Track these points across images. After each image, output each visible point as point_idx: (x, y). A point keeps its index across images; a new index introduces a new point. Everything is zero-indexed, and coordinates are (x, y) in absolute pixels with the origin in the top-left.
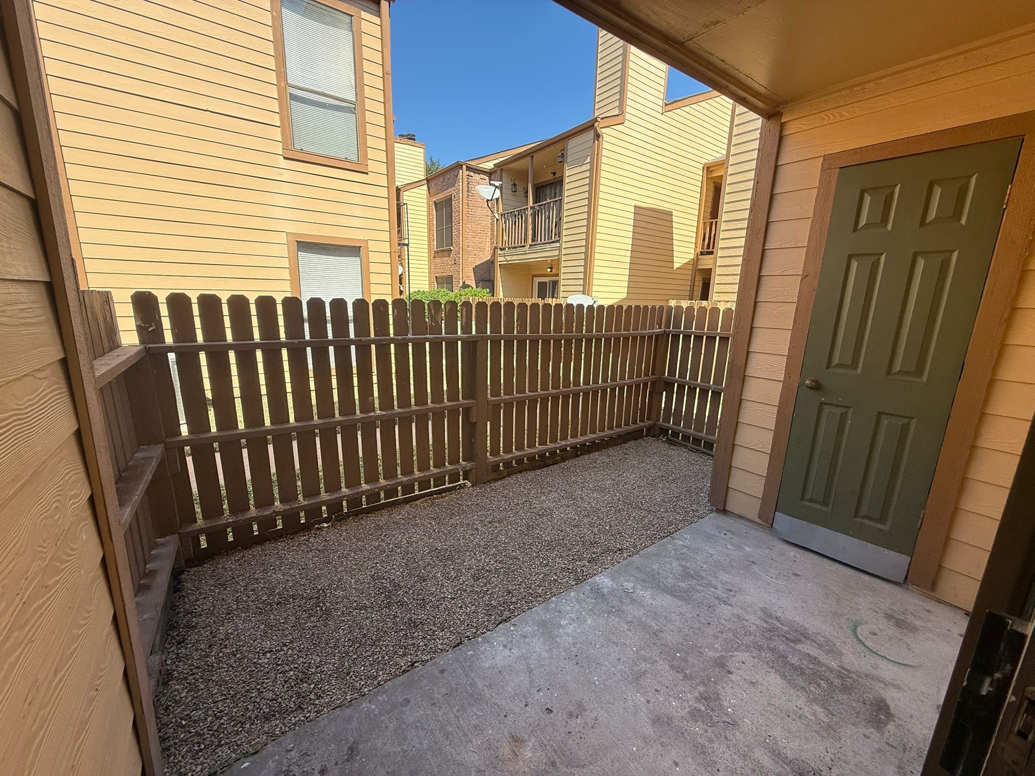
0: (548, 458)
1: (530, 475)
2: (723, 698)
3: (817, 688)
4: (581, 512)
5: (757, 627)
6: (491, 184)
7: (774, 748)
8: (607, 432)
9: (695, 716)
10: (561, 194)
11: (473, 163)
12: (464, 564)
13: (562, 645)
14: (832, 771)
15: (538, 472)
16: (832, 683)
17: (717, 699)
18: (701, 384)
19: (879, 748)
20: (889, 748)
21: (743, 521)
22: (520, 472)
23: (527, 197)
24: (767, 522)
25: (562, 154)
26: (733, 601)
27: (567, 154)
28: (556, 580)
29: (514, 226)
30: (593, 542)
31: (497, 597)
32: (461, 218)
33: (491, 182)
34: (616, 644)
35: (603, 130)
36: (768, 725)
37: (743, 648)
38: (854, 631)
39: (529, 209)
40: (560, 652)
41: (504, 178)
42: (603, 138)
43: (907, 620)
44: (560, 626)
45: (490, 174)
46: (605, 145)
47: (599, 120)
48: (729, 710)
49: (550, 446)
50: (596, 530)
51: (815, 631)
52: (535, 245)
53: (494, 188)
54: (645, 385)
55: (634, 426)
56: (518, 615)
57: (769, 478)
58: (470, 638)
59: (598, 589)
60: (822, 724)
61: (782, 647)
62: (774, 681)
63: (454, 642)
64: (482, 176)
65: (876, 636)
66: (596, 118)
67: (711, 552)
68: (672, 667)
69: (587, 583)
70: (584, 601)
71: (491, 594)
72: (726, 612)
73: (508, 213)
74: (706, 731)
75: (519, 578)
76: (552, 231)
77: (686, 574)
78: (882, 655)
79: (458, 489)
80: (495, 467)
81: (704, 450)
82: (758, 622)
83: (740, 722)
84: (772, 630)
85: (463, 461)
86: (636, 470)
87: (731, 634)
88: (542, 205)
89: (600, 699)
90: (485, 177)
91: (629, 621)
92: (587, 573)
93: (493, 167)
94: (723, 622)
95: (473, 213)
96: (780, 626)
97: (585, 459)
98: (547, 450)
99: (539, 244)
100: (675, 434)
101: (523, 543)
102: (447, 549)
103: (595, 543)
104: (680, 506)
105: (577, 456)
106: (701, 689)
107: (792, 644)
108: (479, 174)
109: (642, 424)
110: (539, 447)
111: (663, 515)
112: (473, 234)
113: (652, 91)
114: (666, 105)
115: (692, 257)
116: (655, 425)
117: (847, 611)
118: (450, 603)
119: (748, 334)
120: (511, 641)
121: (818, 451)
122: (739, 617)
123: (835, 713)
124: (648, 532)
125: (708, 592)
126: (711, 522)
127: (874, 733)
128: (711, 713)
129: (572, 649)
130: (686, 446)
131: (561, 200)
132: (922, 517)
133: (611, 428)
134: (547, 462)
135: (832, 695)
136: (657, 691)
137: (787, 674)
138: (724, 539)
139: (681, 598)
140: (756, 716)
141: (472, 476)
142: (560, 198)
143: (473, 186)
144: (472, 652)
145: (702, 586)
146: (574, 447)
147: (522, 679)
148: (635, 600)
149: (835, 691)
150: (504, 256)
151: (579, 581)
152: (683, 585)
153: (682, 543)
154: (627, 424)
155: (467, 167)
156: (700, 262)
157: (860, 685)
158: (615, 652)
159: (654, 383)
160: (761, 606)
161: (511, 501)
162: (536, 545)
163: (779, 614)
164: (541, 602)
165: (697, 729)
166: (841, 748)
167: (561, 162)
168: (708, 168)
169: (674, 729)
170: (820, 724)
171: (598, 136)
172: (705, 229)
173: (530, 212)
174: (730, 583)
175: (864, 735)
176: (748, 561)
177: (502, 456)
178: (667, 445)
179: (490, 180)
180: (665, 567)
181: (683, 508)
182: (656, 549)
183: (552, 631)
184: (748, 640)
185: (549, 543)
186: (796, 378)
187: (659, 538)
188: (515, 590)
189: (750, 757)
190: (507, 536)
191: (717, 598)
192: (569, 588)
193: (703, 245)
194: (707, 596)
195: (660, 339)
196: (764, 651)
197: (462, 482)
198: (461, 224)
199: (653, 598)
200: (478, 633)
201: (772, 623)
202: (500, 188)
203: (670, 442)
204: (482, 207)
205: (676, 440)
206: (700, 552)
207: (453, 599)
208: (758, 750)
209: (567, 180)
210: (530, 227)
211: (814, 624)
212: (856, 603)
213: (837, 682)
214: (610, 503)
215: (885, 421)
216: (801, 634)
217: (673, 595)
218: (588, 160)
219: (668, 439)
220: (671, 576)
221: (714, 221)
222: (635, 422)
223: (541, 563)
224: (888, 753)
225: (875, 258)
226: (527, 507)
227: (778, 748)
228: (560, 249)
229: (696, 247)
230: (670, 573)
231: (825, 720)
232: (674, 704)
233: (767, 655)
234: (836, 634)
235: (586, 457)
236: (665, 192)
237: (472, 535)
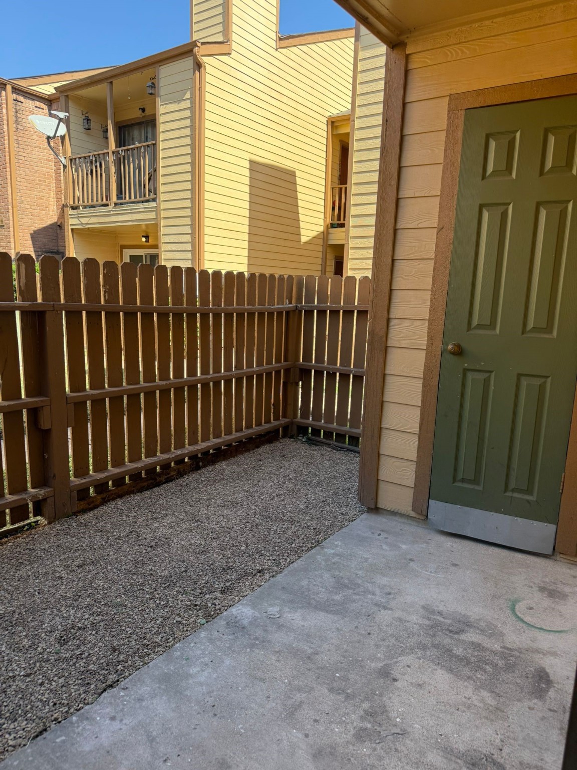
0: (159, 475)
1: (136, 498)
2: (390, 709)
3: (484, 673)
4: (208, 534)
5: (420, 626)
6: (51, 115)
7: (446, 746)
8: (235, 435)
9: (361, 737)
10: (154, 137)
11: (23, 84)
12: (44, 626)
13: (194, 698)
14: (503, 751)
15: (147, 494)
16: (496, 665)
17: (384, 712)
18: (342, 368)
19: (543, 716)
20: (551, 714)
21: (397, 518)
22: (120, 496)
23: (107, 138)
24: (422, 515)
25: (153, 83)
26: (393, 604)
27: (159, 84)
28: (179, 623)
29: (90, 176)
30: (226, 568)
31: (97, 659)
32: (8, 161)
33: (53, 112)
34: (263, 680)
35: (205, 59)
36: (438, 725)
37: (407, 651)
38: (513, 610)
39: (111, 154)
40: (192, 707)
41: (71, 109)
42: (205, 69)
43: (558, 589)
44: (188, 676)
45: (49, 101)
46: (208, 78)
47: (199, 44)
48: (398, 720)
49: (161, 457)
50: (228, 554)
51: (477, 618)
52: (121, 204)
53: (57, 121)
54: (278, 373)
55: (267, 426)
56: (130, 675)
57: (419, 463)
58: (60, 720)
59: (236, 622)
60: (491, 708)
61: (447, 641)
62: (441, 678)
63: (33, 731)
64: (38, 104)
65: (533, 610)
66: (195, 41)
67: (365, 556)
68: (331, 690)
69: (221, 618)
70: (219, 640)
71: (87, 657)
72: (386, 617)
73: (80, 158)
74: (375, 749)
75: (128, 629)
76: (144, 185)
77: (340, 585)
78: (539, 627)
79: (27, 530)
80: (82, 493)
81: (350, 447)
82: (421, 621)
83: (409, 730)
84: (435, 626)
85: (33, 488)
86: (274, 477)
87: (393, 640)
88: (128, 150)
89: (247, 748)
90: (42, 105)
91: (277, 650)
92: (220, 606)
93: (54, 91)
94: (385, 628)
95: (25, 155)
96: (443, 620)
97: (209, 472)
98: (157, 463)
99: (127, 203)
100: (316, 432)
101: (131, 584)
102: (14, 612)
103: (229, 568)
104: (327, 511)
105: (198, 468)
106: (366, 705)
107: (456, 636)
108: (33, 100)
109: (277, 423)
110: (145, 461)
111: (309, 524)
112: (29, 185)
113: (262, 20)
114: (280, 39)
115: (321, 229)
116: (292, 423)
117: (504, 592)
118: (23, 681)
119: (387, 298)
120: (122, 710)
121: (465, 425)
122: (400, 620)
123: (502, 694)
124: (293, 545)
125: (366, 601)
126: (364, 523)
127: (538, 703)
128: (378, 729)
129: (208, 699)
130: (329, 445)
131: (154, 145)
132: (562, 480)
133: (239, 429)
134: (159, 479)
135: (498, 677)
136: (316, 721)
137: (454, 667)
138: (379, 540)
139: (336, 613)
140: (426, 718)
141: (48, 509)
142: (154, 142)
143: (24, 117)
144: (63, 738)
145: (359, 595)
146: (193, 457)
147: (141, 752)
148: (283, 625)
149: (500, 673)
150: (78, 217)
151: (209, 617)
152: (337, 597)
153: (332, 551)
154: (259, 424)
155: (13, 88)
156: (331, 236)
157: (522, 661)
158: (262, 690)
159: (287, 371)
160: (422, 603)
161: (109, 535)
162: (149, 584)
163: (441, 608)
164: (161, 652)
165: (365, 750)
166: (509, 726)
167: (151, 94)
168: (333, 123)
169: (339, 758)
170: (488, 708)
171: (198, 66)
172: (333, 196)
173: (111, 158)
174: (389, 586)
175: (529, 708)
176: (405, 559)
177: (92, 476)
178: (307, 446)
179: (50, 110)
180: (315, 581)
181: (331, 513)
182: (303, 563)
183: (178, 685)
184: (412, 641)
185: (167, 578)
186: (439, 344)
187: (306, 551)
188: (123, 645)
189: (423, 762)
190: (106, 579)
191: (376, 605)
192: (196, 628)
193: (333, 215)
194: (365, 604)
195: (291, 315)
196: (429, 649)
197: (32, 519)
198: (8, 169)
199: (304, 619)
200: (72, 710)
201: (435, 619)
202: (67, 121)
203: (311, 442)
204: (40, 147)
205: (318, 439)
206: (354, 558)
207: (28, 675)
208: (430, 753)
209: (161, 119)
210: (113, 180)
211: (475, 611)
212: (512, 582)
213: (501, 663)
214: (244, 519)
215: (524, 382)
216: (464, 623)
217: (327, 611)
218: (188, 95)
219: (309, 439)
220: (323, 590)
221: (343, 186)
222: (268, 421)
223: (158, 605)
224: (551, 718)
225: (502, 209)
226: (133, 540)
227: (450, 745)
228: (157, 210)
229: (325, 217)
230: (322, 587)
231: (493, 704)
232: (337, 730)
233: (432, 653)
234: (496, 616)
235: (210, 468)
236: (285, 146)
237: (54, 586)
